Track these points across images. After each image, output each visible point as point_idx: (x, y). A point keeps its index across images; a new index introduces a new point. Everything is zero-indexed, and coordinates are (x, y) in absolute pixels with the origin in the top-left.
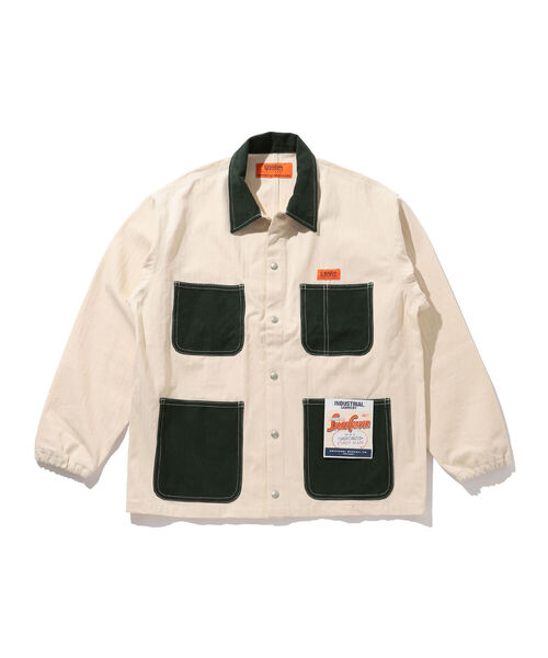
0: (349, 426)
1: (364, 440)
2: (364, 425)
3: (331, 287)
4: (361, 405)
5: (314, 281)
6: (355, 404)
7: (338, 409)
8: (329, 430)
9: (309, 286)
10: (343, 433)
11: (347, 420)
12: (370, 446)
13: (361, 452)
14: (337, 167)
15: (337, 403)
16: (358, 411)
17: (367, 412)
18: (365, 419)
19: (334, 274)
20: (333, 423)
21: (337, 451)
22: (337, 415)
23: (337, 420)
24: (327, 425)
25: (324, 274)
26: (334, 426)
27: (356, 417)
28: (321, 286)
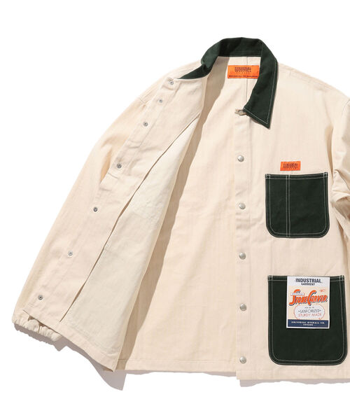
0: (309, 300)
1: (322, 312)
2: (322, 299)
3: (292, 177)
4: (318, 281)
5: (277, 171)
6: (313, 280)
7: (299, 285)
8: (291, 304)
9: (273, 176)
10: (303, 306)
11: (307, 295)
12: (327, 318)
13: (319, 323)
14: (297, 72)
15: (298, 280)
16: (317, 286)
17: (324, 288)
18: (323, 294)
19: (295, 166)
20: (295, 297)
21: (298, 322)
22: (297, 291)
23: (298, 295)
24: (289, 299)
25: (286, 166)
26: (296, 300)
27: (314, 292)
28: (284, 177)
